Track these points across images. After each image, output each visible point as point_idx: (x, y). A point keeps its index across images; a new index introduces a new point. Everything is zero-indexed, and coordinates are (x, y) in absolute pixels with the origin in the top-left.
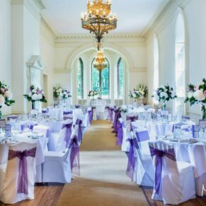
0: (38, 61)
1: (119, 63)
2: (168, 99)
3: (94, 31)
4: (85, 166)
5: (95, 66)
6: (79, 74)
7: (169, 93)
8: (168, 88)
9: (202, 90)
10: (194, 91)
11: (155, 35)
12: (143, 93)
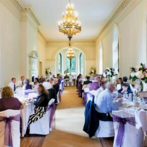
0: (36, 54)
1: (80, 56)
2: (111, 76)
3: (66, 33)
4: (60, 119)
5: (68, 57)
6: (59, 62)
7: (112, 73)
8: (111, 69)
9: (141, 71)
10: (135, 71)
11: (100, 41)
12: (93, 72)
